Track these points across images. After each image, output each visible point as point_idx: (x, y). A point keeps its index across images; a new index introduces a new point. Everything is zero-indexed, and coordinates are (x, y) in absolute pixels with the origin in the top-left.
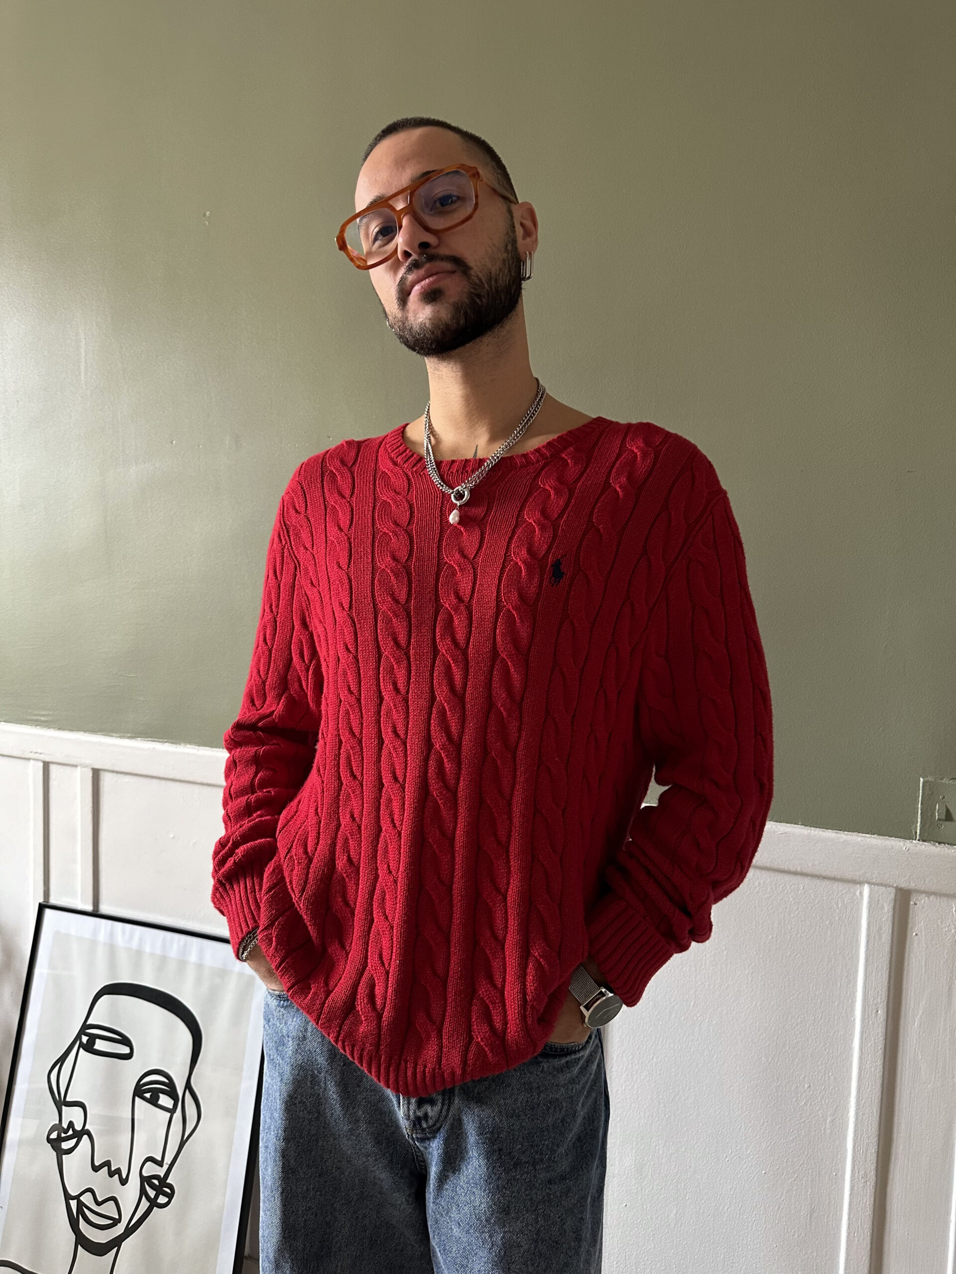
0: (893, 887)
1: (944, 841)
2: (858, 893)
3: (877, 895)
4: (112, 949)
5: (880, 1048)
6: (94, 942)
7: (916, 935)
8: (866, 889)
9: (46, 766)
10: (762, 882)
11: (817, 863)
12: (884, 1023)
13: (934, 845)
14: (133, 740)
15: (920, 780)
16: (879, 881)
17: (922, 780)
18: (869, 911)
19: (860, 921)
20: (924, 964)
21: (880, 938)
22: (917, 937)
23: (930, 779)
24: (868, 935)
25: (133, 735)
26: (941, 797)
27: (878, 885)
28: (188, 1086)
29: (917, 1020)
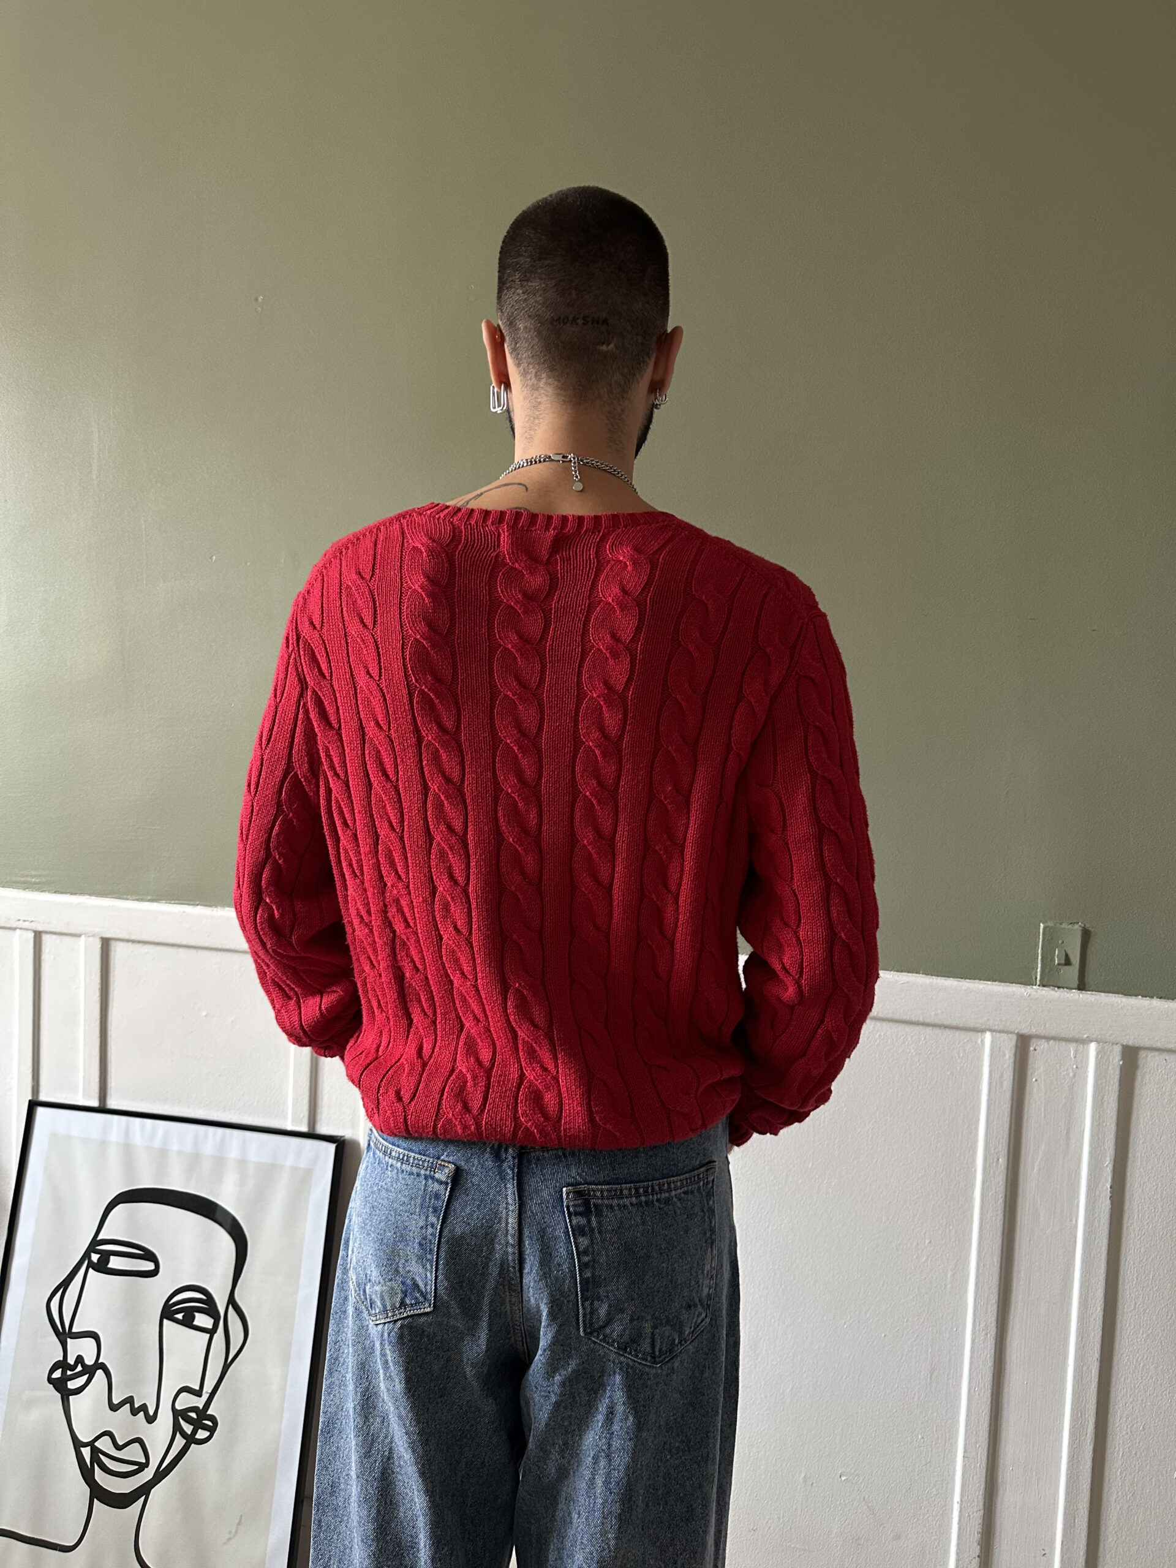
0: (1014, 1033)
1: (1063, 985)
2: (979, 1042)
3: (998, 1043)
4: (127, 1149)
5: (1000, 1196)
6: (104, 1144)
7: (1036, 1080)
8: (988, 1036)
9: (38, 936)
10: (882, 1034)
11: (939, 1012)
12: (1005, 1171)
13: (1054, 990)
14: (155, 903)
15: (1040, 926)
16: (1001, 1027)
17: (1042, 925)
18: (991, 1059)
19: (982, 1069)
20: (1043, 1110)
21: (1002, 1085)
22: (1036, 1083)
23: (1050, 924)
24: (990, 1083)
25: (154, 897)
26: (1060, 942)
27: (1000, 1032)
28: (232, 1301)
29: (1036, 1166)
